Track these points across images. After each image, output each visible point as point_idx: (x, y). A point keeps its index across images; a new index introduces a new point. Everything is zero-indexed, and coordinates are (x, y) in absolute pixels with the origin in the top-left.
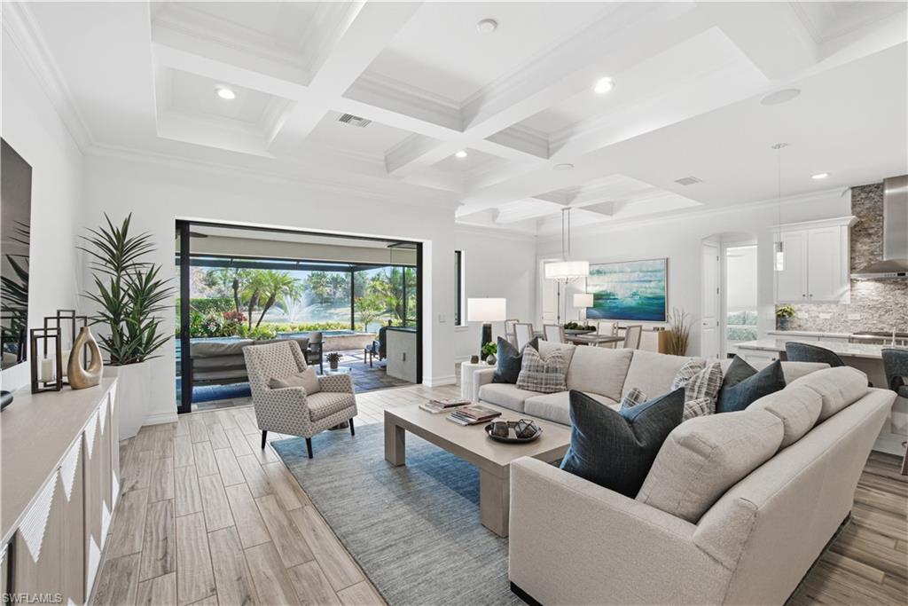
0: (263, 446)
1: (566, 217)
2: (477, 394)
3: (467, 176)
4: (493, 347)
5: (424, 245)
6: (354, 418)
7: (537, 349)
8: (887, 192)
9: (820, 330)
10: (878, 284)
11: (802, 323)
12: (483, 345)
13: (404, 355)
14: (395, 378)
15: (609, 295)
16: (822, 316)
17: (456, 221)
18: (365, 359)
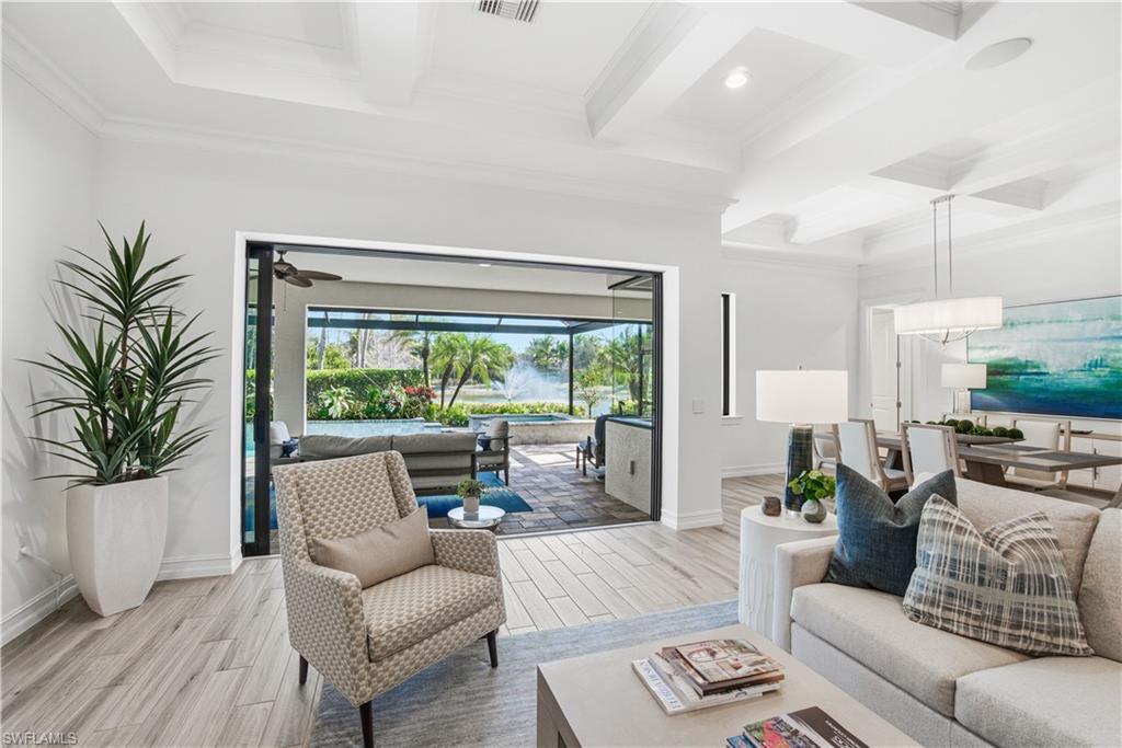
4: (819, 482)
5: (666, 278)
12: (793, 473)
13: (633, 463)
14: (617, 501)
17: (724, 242)
18: (578, 461)
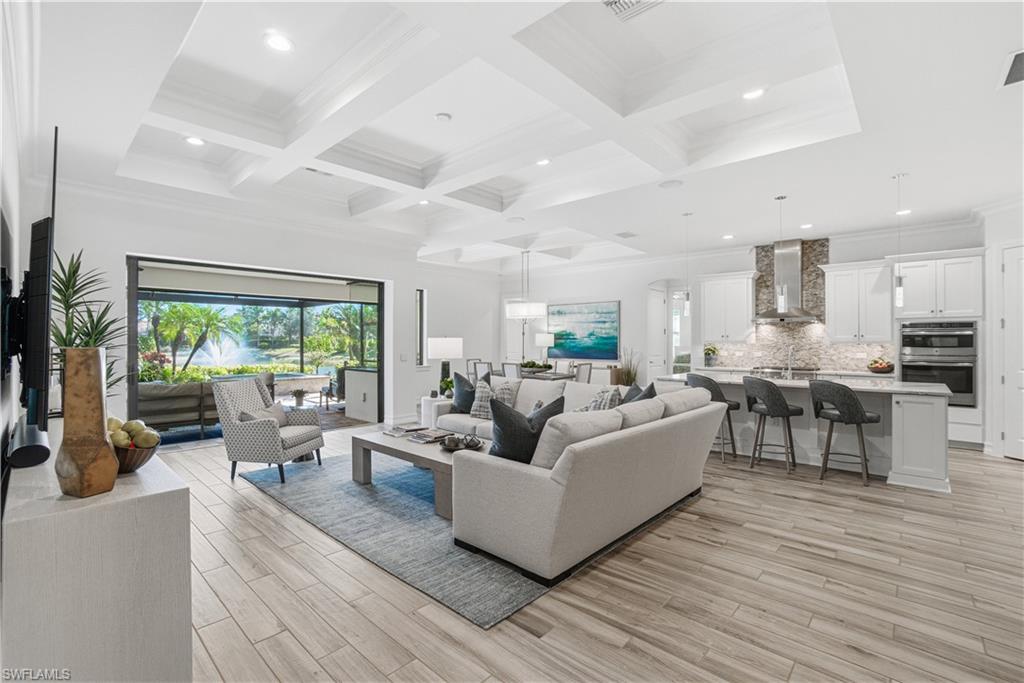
0: (233, 477)
1: (525, 259)
2: (435, 424)
3: (429, 222)
4: (451, 382)
5: (385, 284)
6: (321, 449)
7: (489, 384)
8: (776, 251)
9: (736, 366)
10: (773, 328)
11: (723, 360)
12: (443, 380)
13: (365, 395)
14: (354, 419)
15: (570, 334)
16: (738, 354)
17: (418, 260)
18: (321, 402)
